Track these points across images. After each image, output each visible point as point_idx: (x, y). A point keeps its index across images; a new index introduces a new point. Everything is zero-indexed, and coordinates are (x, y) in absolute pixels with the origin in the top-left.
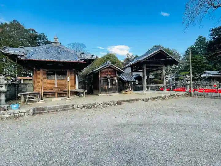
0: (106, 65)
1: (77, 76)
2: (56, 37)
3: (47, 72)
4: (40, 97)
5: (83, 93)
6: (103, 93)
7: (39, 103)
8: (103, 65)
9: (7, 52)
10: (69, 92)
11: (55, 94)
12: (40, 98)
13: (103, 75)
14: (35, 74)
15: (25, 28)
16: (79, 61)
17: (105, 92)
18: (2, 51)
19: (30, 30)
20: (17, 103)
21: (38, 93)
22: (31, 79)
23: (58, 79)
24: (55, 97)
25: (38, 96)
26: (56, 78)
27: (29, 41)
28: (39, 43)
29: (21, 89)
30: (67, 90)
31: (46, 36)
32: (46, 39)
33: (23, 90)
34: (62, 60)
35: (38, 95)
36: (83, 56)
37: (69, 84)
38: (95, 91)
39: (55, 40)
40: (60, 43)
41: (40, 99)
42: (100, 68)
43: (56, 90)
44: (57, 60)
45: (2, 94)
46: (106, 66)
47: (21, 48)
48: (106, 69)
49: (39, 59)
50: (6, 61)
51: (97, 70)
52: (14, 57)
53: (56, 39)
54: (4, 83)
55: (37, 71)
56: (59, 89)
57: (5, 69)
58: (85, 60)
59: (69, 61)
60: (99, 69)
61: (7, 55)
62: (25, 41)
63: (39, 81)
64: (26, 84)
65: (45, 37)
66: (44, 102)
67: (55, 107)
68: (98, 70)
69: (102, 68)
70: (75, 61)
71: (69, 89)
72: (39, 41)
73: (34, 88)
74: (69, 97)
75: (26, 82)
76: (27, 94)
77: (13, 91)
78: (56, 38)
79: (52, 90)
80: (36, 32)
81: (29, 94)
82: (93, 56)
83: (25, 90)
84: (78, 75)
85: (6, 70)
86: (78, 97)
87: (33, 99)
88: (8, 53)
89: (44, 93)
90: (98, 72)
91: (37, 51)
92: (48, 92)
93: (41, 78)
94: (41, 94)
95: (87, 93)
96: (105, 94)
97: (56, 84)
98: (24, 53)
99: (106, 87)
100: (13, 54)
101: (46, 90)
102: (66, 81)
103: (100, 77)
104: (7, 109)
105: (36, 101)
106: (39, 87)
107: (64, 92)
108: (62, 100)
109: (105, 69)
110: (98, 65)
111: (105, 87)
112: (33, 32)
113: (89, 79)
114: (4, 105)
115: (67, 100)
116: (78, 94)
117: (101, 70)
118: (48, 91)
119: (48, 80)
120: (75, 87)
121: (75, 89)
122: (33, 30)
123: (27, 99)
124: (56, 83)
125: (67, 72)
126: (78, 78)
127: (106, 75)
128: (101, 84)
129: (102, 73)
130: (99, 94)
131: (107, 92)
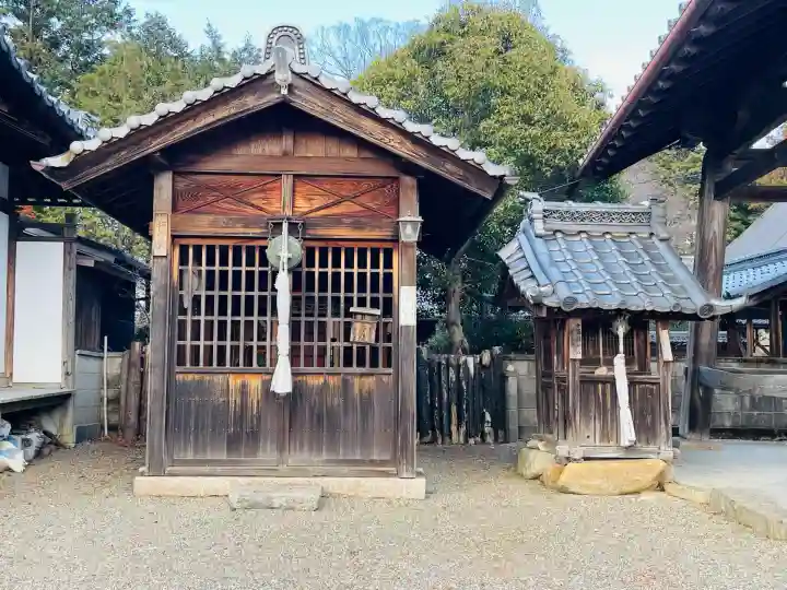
13: (202, 224)
99: (257, 383)
103: (160, 245)
127: (258, 231)
128: (182, 337)
129: (196, 198)
130: (142, 474)
131: (261, 456)
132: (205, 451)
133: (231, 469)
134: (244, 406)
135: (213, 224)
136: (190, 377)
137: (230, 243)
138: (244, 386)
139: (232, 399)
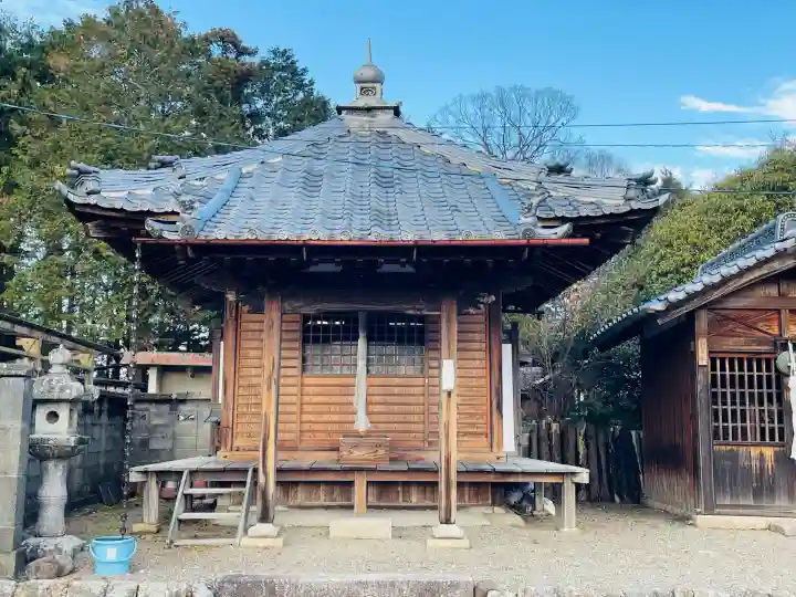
0: (769, 252)
1: (507, 349)
2: (370, 66)
3: (306, 318)
4: (252, 500)
5: (555, 493)
6: (736, 509)
7: (245, 541)
8: (733, 256)
9: (92, 200)
10: (454, 478)
11: (351, 484)
12: (256, 509)
13: (730, 344)
14: (230, 334)
15: (185, 35)
16: (528, 233)
17: (757, 494)
18: (71, 197)
19: (207, 40)
20: (123, 530)
21: (246, 471)
22: (207, 370)
23: (374, 370)
24: (352, 507)
25: (241, 494)
26: (361, 363)
27: (201, 113)
28: (256, 116)
29: (145, 435)
30: (432, 458)
31: (300, 66)
32: (300, 86)
33: (154, 445)
34: (407, 235)
35: (243, 484)
36: (558, 189)
37: (450, 416)
38: (658, 485)
39: (364, 91)
40: (397, 111)
41: (254, 519)
42: (707, 279)
43: (359, 455)
44: (377, 235)
45: (51, 465)
46: (761, 263)
47: (164, 164)
48: (761, 292)
49: (263, 237)
50: (76, 250)
51: (680, 304)
52: (123, 229)
53: (367, 85)
54: (67, 394)
55: (246, 317)
56: (381, 452)
57: (66, 301)
58: (581, 225)
59: (460, 238)
60: (696, 295)
61: (91, 218)
62: (181, 114)
63: (254, 381)
64: (174, 403)
65: (294, 72)
66: (280, 542)
67: (349, 585)
68: (691, 297)
69: (725, 281)
70: (499, 235)
71: (453, 452)
72: (260, 104)
73: (220, 434)
74: (448, 521)
75: (176, 388)
76: (181, 473)
77: (103, 446)
78: (369, 73)
79: (334, 455)
80: (242, 52)
81: (192, 473)
82: (645, 181)
83: (168, 445)
84: (512, 336)
85: (71, 306)
86: (517, 519)
87: (212, 507)
88: (96, 206)
89: (279, 471)
90: (691, 316)
91: (250, 176)
92: (305, 465)
93: (267, 363)
94: (261, 479)
95: (590, 497)
96: (761, 522)
97: (360, 407)
98: (182, 198)
99: (769, 452)
100: (122, 210)
101: (295, 449)
102: (432, 390)
103: (703, 358)
104: (69, 567)
105: (230, 531)
106: (254, 428)
107: (410, 470)
108: (398, 533)
109: (751, 286)
110: (688, 258)
111: (754, 452)
112: (226, 50)
113: (610, 374)
114: (59, 539)
115: (431, 542)
116: (515, 498)
117: (716, 294)
118: (306, 460)
119: (307, 381)
120: (492, 435)
121: (492, 457)
122: (228, 39)
123: (179, 511)
124: (359, 403)
125: (437, 321)
126: (519, 363)
127: (766, 348)
128: (717, 419)
129: (721, 326)
130: (700, 513)
131: (777, 503)
132: (738, 497)
133: (756, 510)
134: (762, 469)
135: (735, 344)
136: (723, 448)
137: (745, 356)
138: (761, 454)
139: (753, 463)
